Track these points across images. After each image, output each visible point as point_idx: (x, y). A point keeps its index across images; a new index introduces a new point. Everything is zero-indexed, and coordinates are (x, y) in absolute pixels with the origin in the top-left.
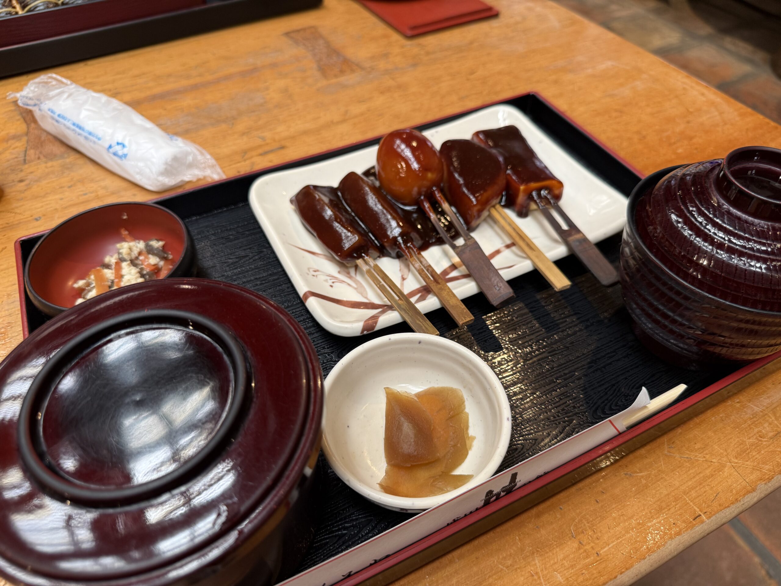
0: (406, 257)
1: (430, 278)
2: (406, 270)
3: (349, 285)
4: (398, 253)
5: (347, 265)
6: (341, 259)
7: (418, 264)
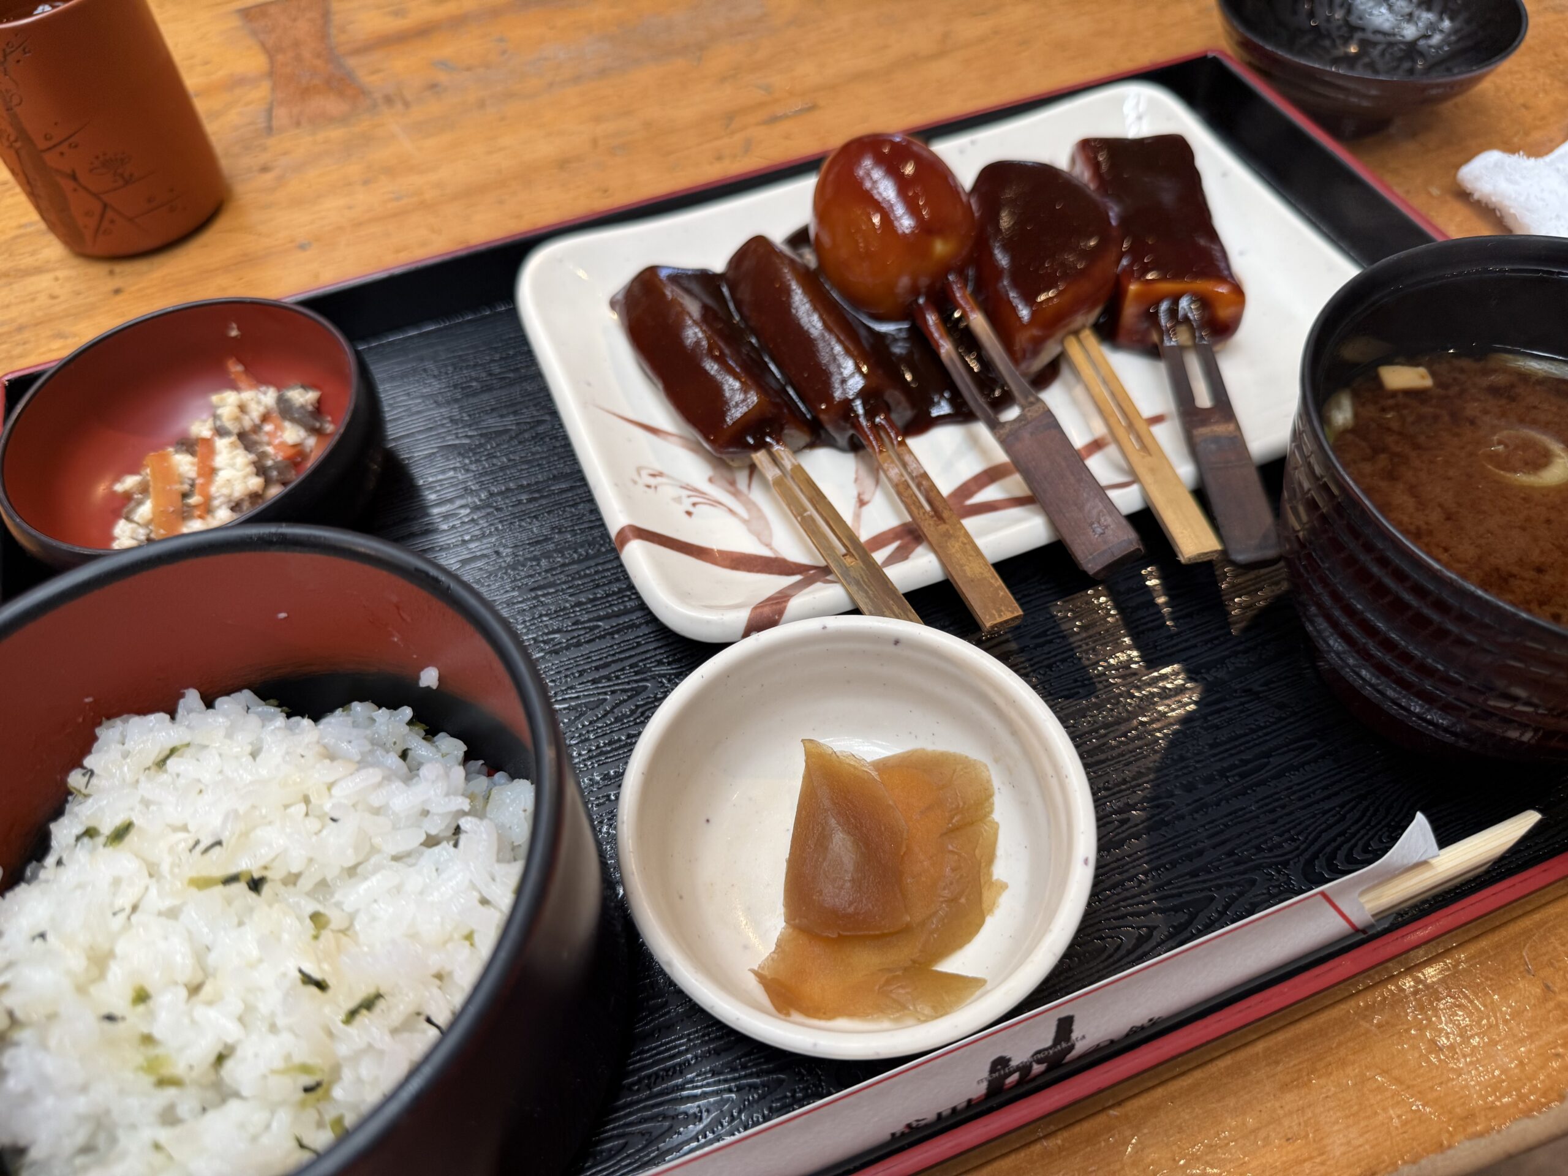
0: (870, 450)
1: (922, 507)
2: (869, 482)
3: (731, 511)
4: (852, 437)
5: (731, 463)
6: (716, 450)
7: (896, 470)
